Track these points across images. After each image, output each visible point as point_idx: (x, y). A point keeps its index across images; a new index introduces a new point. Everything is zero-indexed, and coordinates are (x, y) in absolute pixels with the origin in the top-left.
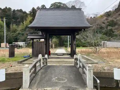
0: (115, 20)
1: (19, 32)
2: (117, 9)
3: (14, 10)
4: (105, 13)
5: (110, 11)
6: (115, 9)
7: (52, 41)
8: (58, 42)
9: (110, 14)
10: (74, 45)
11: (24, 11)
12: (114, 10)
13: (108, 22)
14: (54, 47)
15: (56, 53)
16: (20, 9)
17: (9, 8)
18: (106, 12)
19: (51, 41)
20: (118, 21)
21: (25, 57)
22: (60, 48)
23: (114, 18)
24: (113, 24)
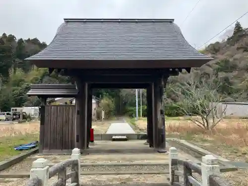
0: (231, 60)
1: (28, 85)
2: (231, 38)
3: (21, 39)
4: (207, 46)
5: (218, 43)
6: (227, 38)
7: (100, 104)
8: (113, 106)
9: (219, 48)
10: (159, 113)
11: (41, 42)
12: (226, 40)
13: (216, 64)
14: (103, 117)
15: (108, 133)
16: (33, 38)
17: (11, 35)
18: (209, 44)
19: (98, 103)
20: (237, 62)
21: (21, 150)
22: (118, 119)
23: (227, 55)
24: (227, 67)
